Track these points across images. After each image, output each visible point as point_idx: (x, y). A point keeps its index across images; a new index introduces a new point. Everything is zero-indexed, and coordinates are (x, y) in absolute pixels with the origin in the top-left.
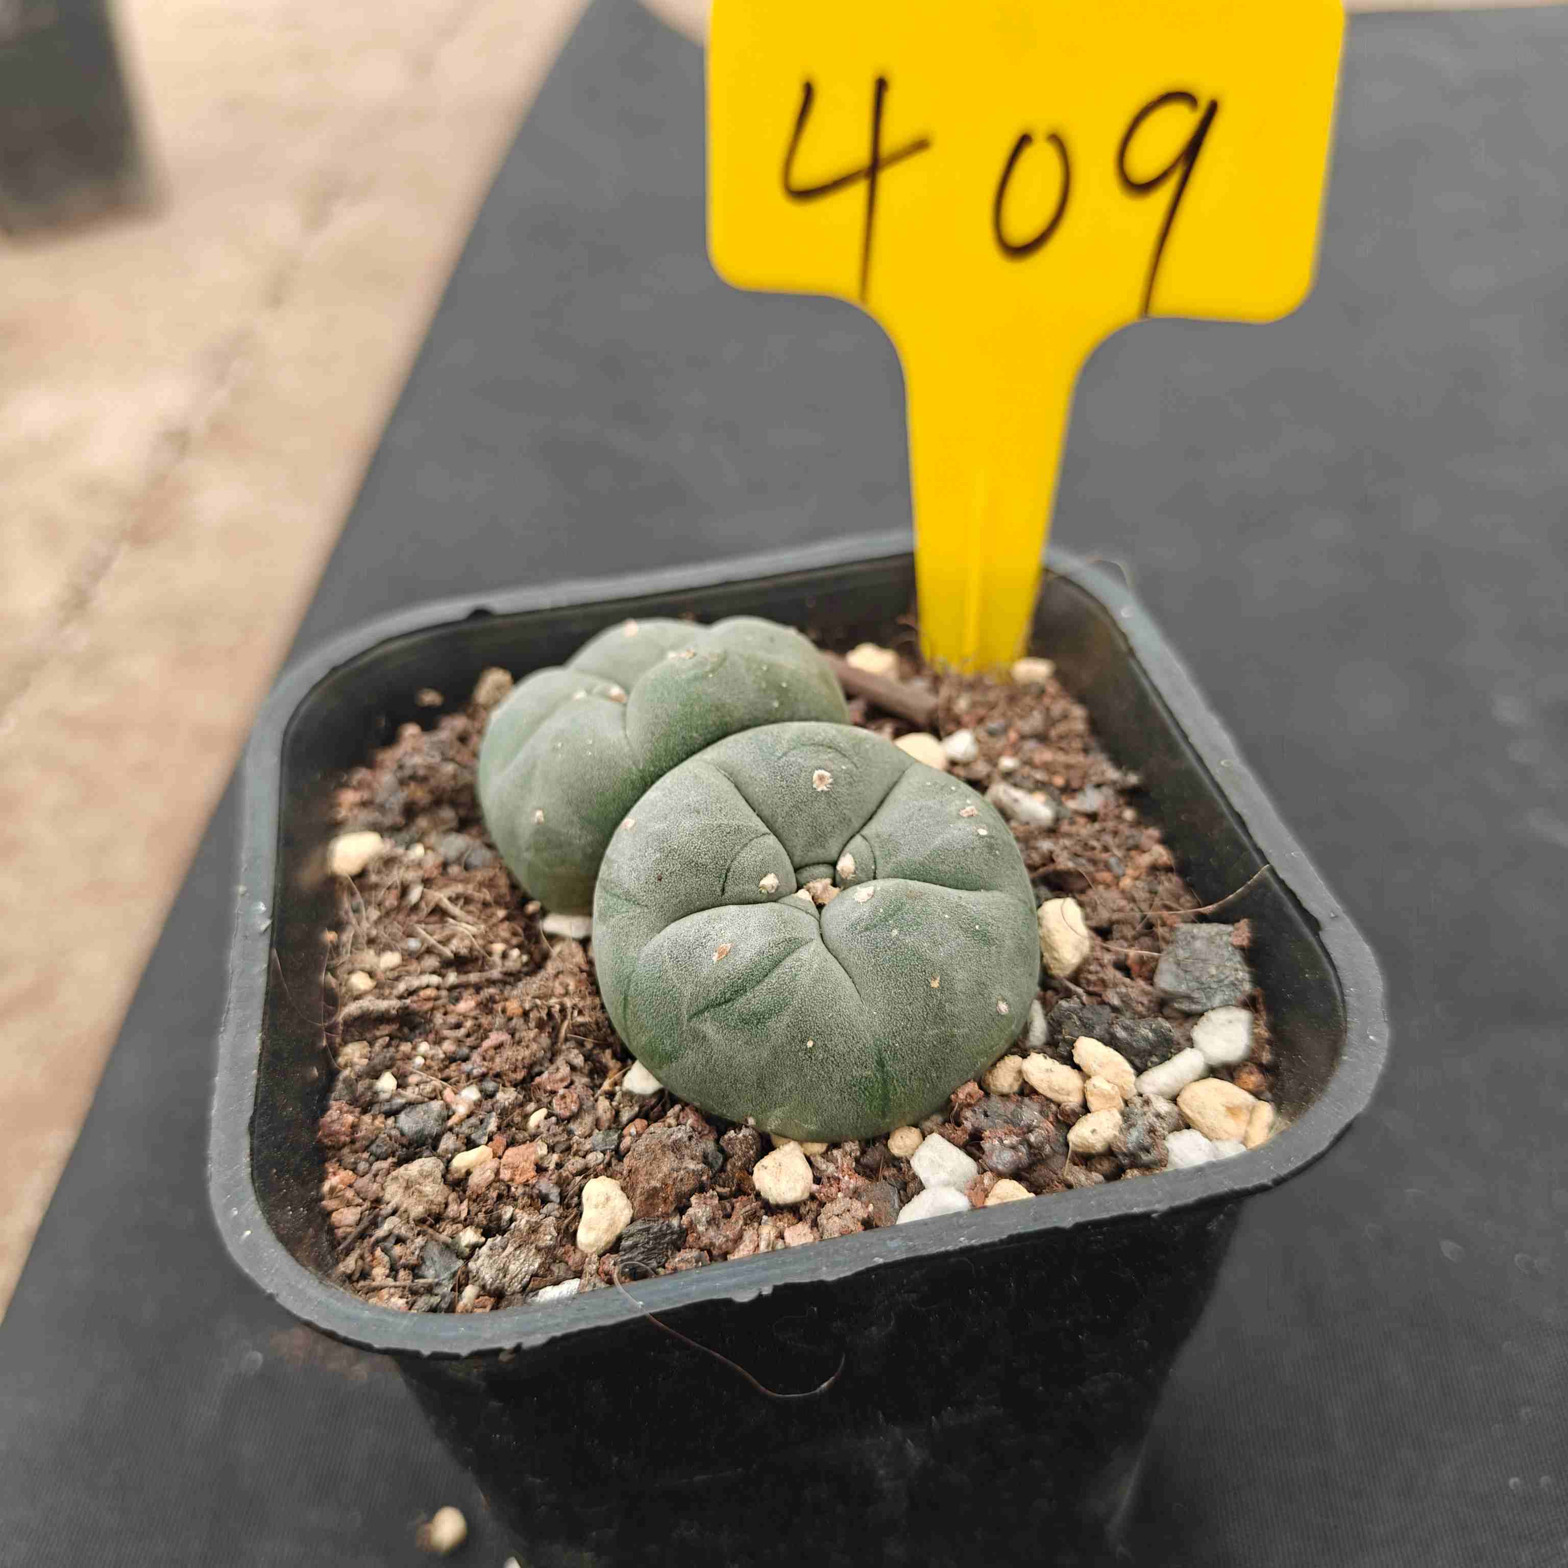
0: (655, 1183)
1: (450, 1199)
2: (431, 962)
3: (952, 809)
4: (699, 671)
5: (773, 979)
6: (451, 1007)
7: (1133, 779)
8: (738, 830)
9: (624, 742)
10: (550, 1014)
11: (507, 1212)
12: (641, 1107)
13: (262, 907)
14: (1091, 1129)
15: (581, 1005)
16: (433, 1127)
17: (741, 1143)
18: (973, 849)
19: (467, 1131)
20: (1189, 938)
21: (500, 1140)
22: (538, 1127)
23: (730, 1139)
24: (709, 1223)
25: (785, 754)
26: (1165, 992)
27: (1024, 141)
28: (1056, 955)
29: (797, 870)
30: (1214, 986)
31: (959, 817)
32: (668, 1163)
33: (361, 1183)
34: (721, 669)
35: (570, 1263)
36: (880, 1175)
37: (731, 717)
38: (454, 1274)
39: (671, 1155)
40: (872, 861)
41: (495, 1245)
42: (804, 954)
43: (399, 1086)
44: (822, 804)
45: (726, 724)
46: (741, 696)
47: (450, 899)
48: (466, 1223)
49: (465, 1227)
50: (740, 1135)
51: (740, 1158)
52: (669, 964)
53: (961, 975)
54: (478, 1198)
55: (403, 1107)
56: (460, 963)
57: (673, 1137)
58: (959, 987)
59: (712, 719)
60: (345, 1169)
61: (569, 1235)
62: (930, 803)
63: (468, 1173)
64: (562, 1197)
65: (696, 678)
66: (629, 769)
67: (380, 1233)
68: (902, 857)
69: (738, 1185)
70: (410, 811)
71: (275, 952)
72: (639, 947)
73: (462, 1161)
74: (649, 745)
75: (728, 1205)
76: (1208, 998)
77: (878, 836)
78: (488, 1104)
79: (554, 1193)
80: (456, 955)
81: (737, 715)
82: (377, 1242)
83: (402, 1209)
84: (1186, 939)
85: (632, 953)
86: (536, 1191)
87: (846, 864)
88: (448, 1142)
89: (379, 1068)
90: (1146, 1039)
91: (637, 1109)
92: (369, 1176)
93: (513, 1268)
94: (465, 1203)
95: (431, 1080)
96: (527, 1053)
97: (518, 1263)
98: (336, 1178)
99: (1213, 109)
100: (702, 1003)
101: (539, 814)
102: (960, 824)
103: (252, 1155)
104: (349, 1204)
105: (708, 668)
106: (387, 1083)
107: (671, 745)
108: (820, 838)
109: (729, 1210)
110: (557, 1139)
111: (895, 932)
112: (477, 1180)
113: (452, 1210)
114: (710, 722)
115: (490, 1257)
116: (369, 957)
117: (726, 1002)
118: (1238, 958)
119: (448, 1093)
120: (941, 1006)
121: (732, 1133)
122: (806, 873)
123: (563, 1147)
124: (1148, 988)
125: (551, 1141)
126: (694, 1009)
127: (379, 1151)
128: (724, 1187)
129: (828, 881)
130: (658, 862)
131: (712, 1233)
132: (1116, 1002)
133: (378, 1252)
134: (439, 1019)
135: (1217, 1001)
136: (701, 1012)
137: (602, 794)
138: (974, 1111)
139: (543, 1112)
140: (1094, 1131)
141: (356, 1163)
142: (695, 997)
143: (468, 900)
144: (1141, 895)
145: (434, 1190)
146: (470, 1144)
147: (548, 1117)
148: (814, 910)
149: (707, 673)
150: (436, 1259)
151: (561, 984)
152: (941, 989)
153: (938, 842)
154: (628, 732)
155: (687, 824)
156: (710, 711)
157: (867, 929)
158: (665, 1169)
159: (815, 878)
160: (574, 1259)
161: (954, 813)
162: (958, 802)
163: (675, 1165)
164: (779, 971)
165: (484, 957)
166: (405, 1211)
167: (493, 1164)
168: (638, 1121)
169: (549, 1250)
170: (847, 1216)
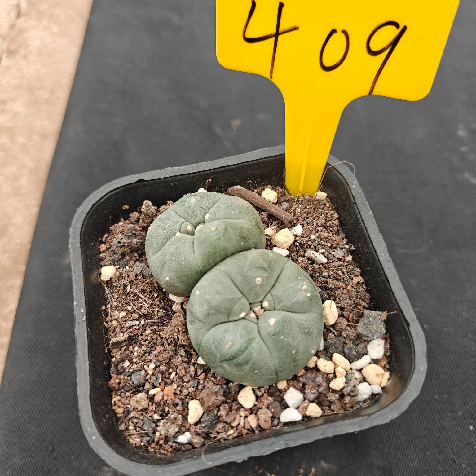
0: (210, 404)
1: (150, 404)
2: (135, 316)
3: (299, 287)
4: (218, 236)
5: (245, 354)
6: (143, 333)
7: (353, 248)
8: (233, 299)
9: (194, 259)
10: (174, 339)
11: (167, 409)
12: (203, 370)
13: (82, 311)
14: (337, 385)
15: (184, 339)
16: (142, 381)
17: (234, 387)
18: (306, 302)
19: (153, 382)
20: (368, 316)
21: (163, 384)
22: (173, 378)
23: (231, 386)
24: (226, 416)
25: (247, 271)
26: (359, 333)
27: (334, 31)
28: (328, 322)
29: (250, 304)
30: (375, 333)
31: (301, 290)
32: (213, 398)
33: (123, 400)
34: (225, 235)
35: (186, 427)
36: (275, 395)
37: (229, 251)
38: (153, 429)
39: (214, 396)
40: (274, 304)
41: (164, 422)
42: (254, 345)
43: (130, 364)
44: (258, 288)
45: (227, 253)
46: (232, 244)
47: (139, 292)
48: (155, 412)
49: (155, 413)
50: (234, 385)
51: (234, 391)
52: (212, 346)
53: (301, 347)
54: (158, 404)
55: (132, 373)
56: (145, 316)
57: (215, 390)
58: (301, 351)
59: (223, 253)
60: (118, 396)
61: (185, 418)
62: (292, 285)
63: (154, 395)
64: (183, 404)
65: (217, 239)
66: (196, 269)
67: (130, 416)
68: (283, 304)
69: (234, 398)
70: (124, 255)
71: (89, 330)
72: (203, 336)
73: (152, 392)
74: (203, 262)
75: (231, 405)
76: (373, 336)
77: (276, 296)
78: (157, 370)
79: (180, 403)
80: (143, 314)
81: (230, 250)
82: (130, 419)
83: (136, 408)
84: (367, 316)
85: (201, 338)
86: (174, 403)
87: (266, 304)
88: (147, 386)
89: (124, 358)
90: (354, 355)
91: (202, 371)
92: (125, 398)
93: (170, 430)
94: (154, 405)
95: (140, 362)
96: (168, 355)
97: (171, 429)
98: (115, 399)
99: (405, 28)
100: (223, 359)
101: (167, 278)
102: (302, 293)
103: (91, 406)
104: (120, 407)
105: (221, 235)
106: (127, 364)
107: (209, 262)
108: (257, 296)
109: (231, 406)
110: (179, 383)
111: (282, 337)
112: (157, 399)
113: (151, 408)
114: (222, 254)
115: (163, 426)
116: (116, 314)
117: (231, 360)
118: (383, 323)
119: (146, 367)
120: (295, 358)
121: (231, 384)
122: (253, 306)
123: (181, 386)
124: (355, 331)
125: (178, 384)
126: (221, 360)
127: (127, 389)
128: (229, 400)
129: (260, 307)
130: (208, 310)
131: (227, 419)
132: (345, 335)
133: (130, 422)
134: (140, 337)
135: (375, 337)
136: (223, 361)
137: (188, 276)
138: (303, 378)
139: (174, 373)
140: (337, 386)
141: (121, 394)
142: (221, 357)
143: (145, 291)
144: (354, 294)
145: (145, 403)
146: (154, 387)
147: (176, 375)
148: (256, 321)
149: (221, 237)
150: (147, 423)
151: (177, 329)
152: (295, 353)
153: (295, 300)
154: (195, 255)
155: (217, 298)
156: (222, 250)
157: (273, 335)
158: (213, 400)
159: (256, 307)
160: (187, 426)
161: (300, 289)
162: (301, 284)
163: (216, 398)
164: (247, 351)
165: (152, 314)
166: (137, 408)
167: (161, 393)
168: (203, 374)
169: (181, 426)
170: (266, 415)
